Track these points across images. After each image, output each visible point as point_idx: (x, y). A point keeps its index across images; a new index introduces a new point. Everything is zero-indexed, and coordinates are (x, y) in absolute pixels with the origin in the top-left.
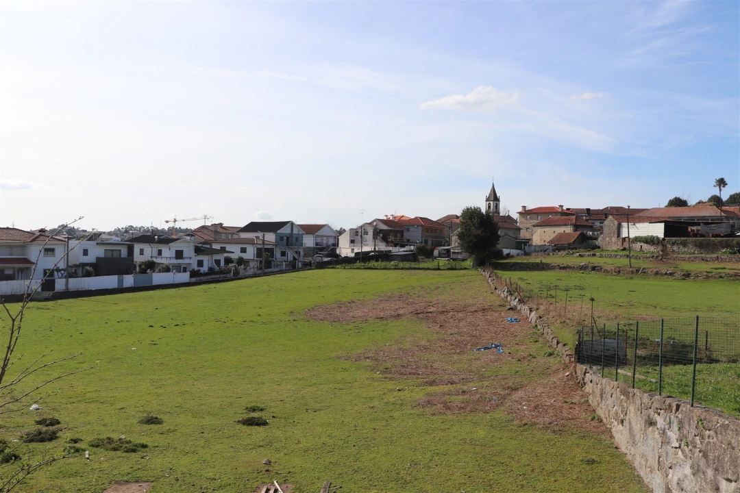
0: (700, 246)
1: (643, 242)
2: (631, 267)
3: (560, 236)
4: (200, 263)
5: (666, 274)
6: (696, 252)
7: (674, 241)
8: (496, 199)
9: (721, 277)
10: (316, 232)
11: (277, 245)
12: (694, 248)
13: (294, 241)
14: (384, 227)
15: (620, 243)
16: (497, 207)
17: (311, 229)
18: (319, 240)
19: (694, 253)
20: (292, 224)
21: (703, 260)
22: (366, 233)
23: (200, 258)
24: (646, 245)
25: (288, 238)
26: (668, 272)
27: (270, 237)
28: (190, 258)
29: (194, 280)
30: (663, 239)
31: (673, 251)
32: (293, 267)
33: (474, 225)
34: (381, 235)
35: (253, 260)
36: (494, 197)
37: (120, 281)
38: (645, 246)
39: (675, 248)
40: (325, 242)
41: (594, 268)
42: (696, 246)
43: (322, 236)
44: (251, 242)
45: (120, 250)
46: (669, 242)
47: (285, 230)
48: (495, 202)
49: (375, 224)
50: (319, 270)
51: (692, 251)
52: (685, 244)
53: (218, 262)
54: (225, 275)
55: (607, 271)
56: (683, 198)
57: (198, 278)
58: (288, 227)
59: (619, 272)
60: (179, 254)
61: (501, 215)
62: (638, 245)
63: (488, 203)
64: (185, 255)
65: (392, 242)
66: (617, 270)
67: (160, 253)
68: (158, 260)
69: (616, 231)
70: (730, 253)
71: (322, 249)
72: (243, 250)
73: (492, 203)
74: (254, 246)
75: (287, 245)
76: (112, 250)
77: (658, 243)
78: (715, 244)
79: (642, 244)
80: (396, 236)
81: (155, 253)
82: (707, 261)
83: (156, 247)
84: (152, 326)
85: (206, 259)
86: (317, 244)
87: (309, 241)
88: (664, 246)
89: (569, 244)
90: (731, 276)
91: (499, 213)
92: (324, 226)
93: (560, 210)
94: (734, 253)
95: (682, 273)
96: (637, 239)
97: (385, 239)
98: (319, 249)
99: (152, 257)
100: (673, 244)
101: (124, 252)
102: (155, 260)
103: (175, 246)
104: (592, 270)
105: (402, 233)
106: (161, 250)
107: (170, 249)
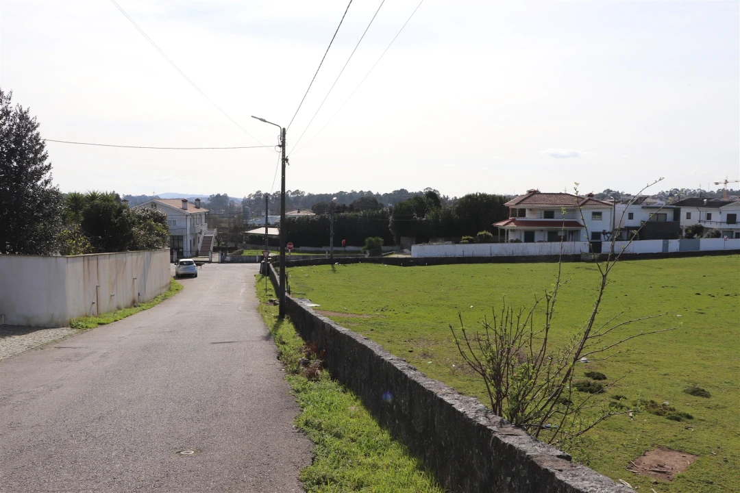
37: (666, 246)
45: (666, 214)
60: (732, 219)
67: (709, 217)
68: (707, 225)
76: (658, 214)
81: (704, 217)
83: (705, 211)
84: (699, 294)
99: (700, 221)
101: (670, 216)
102: (703, 224)
103: (728, 210)
106: (710, 214)
107: (720, 213)
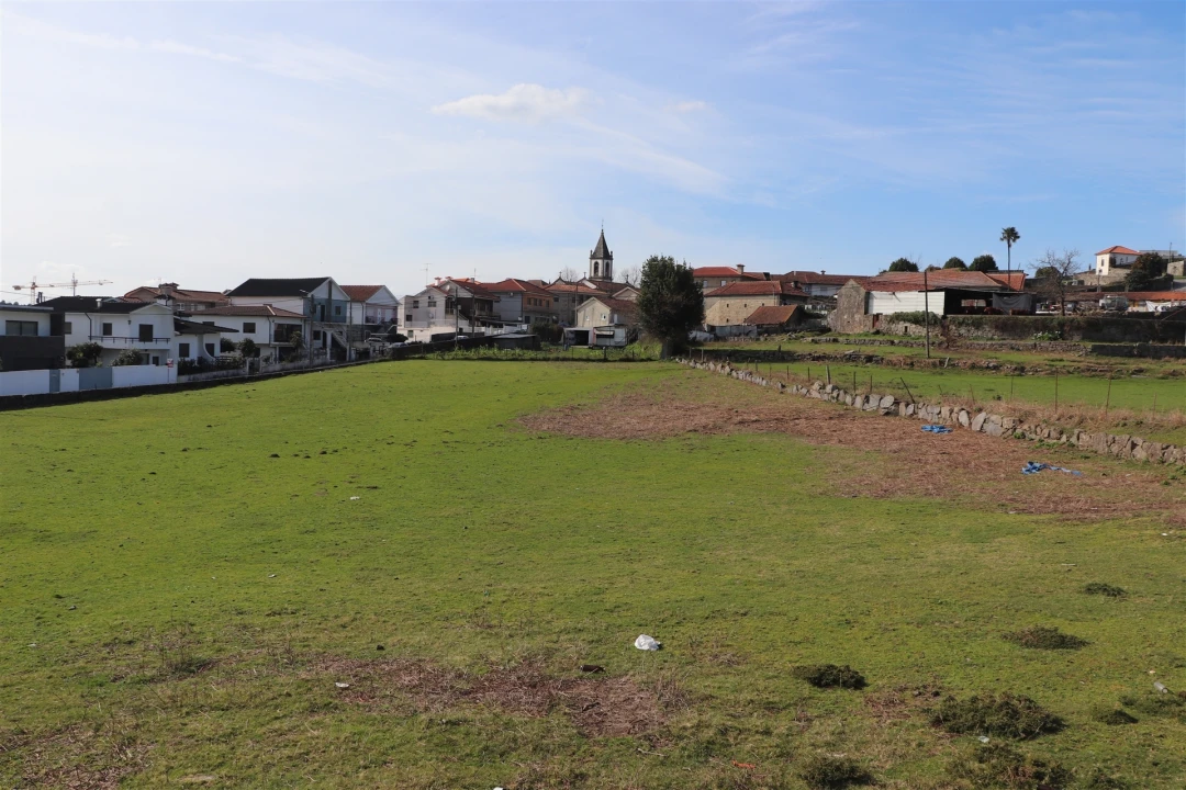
0: (1003, 328)
1: (909, 321)
2: (929, 357)
3: (763, 311)
4: (184, 349)
5: (988, 367)
6: (996, 337)
7: (961, 320)
8: (607, 256)
9: (1069, 372)
10: (367, 298)
11: (304, 319)
12: (993, 331)
13: (333, 313)
14: (464, 294)
15: (870, 323)
16: (608, 267)
17: (360, 294)
18: (370, 313)
19: (992, 339)
20: (331, 283)
21: (1012, 348)
22: (432, 304)
23: (185, 339)
24: (914, 326)
25: (323, 307)
26: (991, 365)
27: (295, 305)
28: (168, 340)
29: (184, 379)
30: (944, 317)
31: (960, 335)
32: (340, 358)
33: (668, 288)
34: (459, 307)
35: (268, 345)
36: (603, 254)
37: (55, 381)
38: (912, 328)
39: (963, 331)
40: (379, 316)
41: (869, 359)
42: (997, 327)
43: (375, 306)
44: (263, 313)
45: (36, 323)
46: (953, 321)
47: (320, 293)
48: (606, 261)
49: (448, 287)
50: (397, 363)
51: (990, 335)
52: (978, 325)
53: (210, 348)
54: (235, 371)
55: (890, 363)
56: (912, 260)
57: (192, 376)
58: (324, 286)
59: (912, 364)
60: (146, 333)
61: (614, 281)
62: (901, 326)
63: (594, 261)
64: (156, 334)
65: (478, 319)
66: (909, 361)
67: (107, 329)
68: (107, 344)
69: (863, 304)
70: (1050, 339)
71: (376, 329)
72: (250, 328)
73: (600, 262)
74: (271, 319)
75: (322, 320)
76: (21, 322)
77: (935, 322)
78: (1026, 326)
79: (907, 324)
80: (482, 309)
81: (98, 330)
82: (1018, 350)
83: (99, 320)
85: (193, 341)
86: (367, 320)
87: (357, 315)
88: (945, 328)
89: (781, 324)
90: (1083, 371)
91: (611, 279)
92: (376, 289)
93: (739, 273)
94: (1055, 339)
95: (1014, 367)
96: (899, 317)
97: (465, 314)
98: (371, 328)
99: (91, 337)
100: (960, 324)
101: (44, 327)
102: (99, 343)
103: (141, 317)
104: (867, 362)
105: (490, 303)
106: (110, 325)
107: (130, 322)
